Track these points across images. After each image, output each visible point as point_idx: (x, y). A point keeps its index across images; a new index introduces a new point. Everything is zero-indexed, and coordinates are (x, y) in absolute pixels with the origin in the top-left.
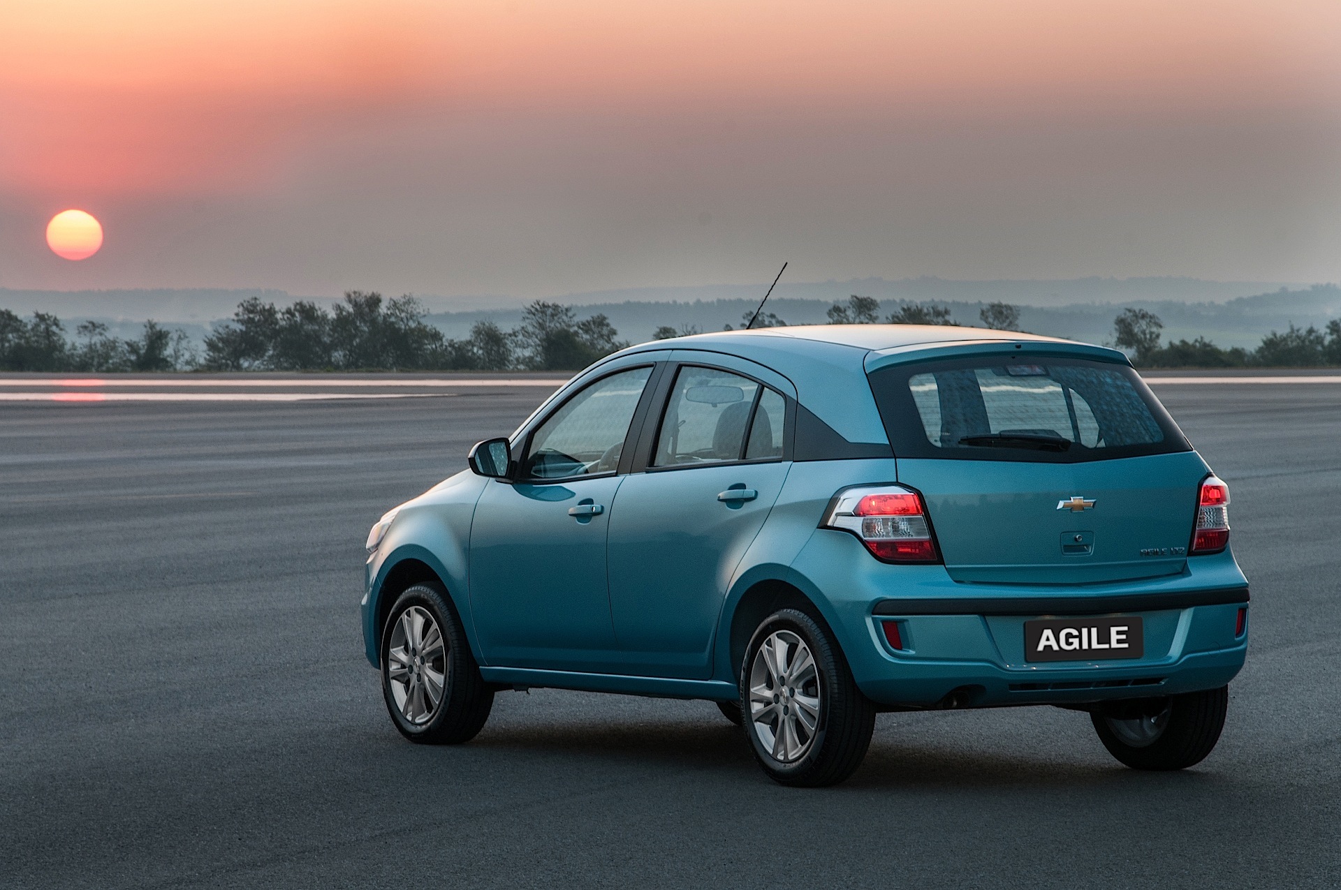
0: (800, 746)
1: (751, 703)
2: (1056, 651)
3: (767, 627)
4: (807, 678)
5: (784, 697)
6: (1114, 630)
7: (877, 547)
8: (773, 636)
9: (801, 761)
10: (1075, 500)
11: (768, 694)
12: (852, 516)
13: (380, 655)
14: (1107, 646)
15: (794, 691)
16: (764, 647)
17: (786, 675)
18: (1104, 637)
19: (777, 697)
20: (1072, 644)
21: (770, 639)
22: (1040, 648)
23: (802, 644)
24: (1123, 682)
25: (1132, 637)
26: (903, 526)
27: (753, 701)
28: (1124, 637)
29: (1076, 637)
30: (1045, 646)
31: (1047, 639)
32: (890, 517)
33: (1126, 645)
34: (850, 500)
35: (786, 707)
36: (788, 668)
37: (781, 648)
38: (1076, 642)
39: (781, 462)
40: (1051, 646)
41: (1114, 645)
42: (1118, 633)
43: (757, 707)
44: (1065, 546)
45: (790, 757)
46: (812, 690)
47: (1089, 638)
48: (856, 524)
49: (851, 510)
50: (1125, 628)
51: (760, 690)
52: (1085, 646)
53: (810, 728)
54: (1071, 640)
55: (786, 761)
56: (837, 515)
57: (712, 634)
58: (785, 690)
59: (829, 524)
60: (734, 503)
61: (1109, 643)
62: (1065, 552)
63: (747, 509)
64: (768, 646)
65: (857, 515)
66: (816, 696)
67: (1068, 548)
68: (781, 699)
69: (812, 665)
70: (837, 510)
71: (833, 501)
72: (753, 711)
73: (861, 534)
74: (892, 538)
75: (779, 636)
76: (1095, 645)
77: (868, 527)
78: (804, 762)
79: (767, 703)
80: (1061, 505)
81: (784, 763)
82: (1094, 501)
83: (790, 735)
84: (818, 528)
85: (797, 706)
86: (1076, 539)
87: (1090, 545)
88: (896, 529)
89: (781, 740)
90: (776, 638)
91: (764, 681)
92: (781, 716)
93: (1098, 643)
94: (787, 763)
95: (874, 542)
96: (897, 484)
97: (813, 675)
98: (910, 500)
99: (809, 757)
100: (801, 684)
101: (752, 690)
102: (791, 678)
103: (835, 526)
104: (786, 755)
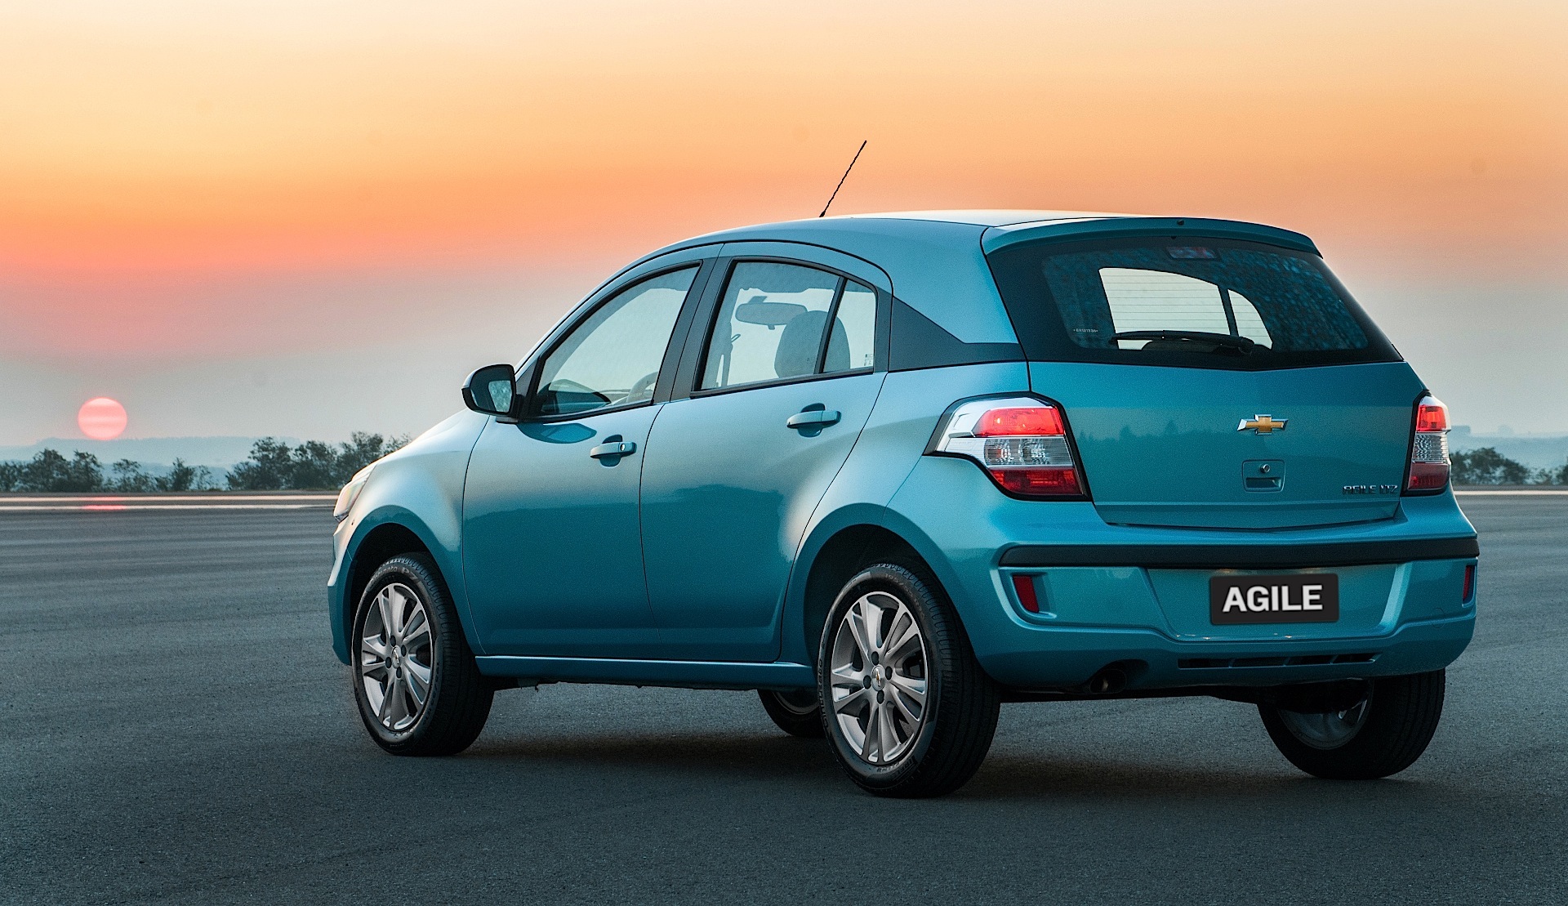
0: (899, 743)
1: (833, 689)
2: (1244, 612)
3: (855, 588)
4: (909, 654)
5: (878, 679)
6: (1306, 589)
7: (1004, 478)
8: (863, 601)
9: (901, 762)
10: (1261, 420)
11: (857, 676)
12: (972, 437)
13: (349, 645)
14: (1298, 608)
15: (892, 671)
16: (850, 615)
17: (880, 651)
18: (1296, 598)
19: (868, 680)
20: (1260, 604)
21: (858, 604)
22: (1227, 609)
23: (903, 609)
24: (1324, 658)
25: (1329, 597)
26: (1037, 451)
27: (835, 686)
28: (1317, 597)
29: (1265, 596)
30: (1232, 607)
31: (1233, 598)
32: (1021, 437)
33: (1319, 607)
34: (968, 417)
35: (881, 693)
36: (883, 642)
37: (872, 616)
38: (1265, 601)
39: (871, 373)
40: (1238, 607)
41: (1307, 606)
42: (1312, 592)
43: (839, 694)
44: (1248, 479)
45: (886, 759)
46: (915, 669)
47: (1279, 598)
48: (977, 448)
49: (969, 430)
50: (1319, 587)
51: (843, 671)
52: (1275, 607)
53: (913, 720)
54: (1260, 600)
55: (881, 764)
56: (951, 436)
57: (780, 598)
58: (880, 671)
59: (940, 448)
60: (807, 429)
61: (1302, 604)
62: (1249, 487)
63: (826, 434)
64: (856, 613)
65: (978, 436)
66: (922, 677)
67: (1252, 482)
68: (874, 681)
69: (917, 635)
70: (950, 430)
71: (944, 419)
72: (836, 699)
73: (983, 461)
74: (1023, 466)
75: (870, 599)
76: (1286, 607)
77: (991, 452)
78: (906, 764)
79: (854, 688)
80: (1243, 424)
81: (878, 766)
82: (1284, 420)
83: (885, 729)
84: (923, 455)
85: (895, 690)
86: (1262, 471)
87: (1279, 478)
88: (1026, 454)
89: (874, 736)
90: (867, 602)
91: (849, 659)
92: (874, 704)
93: (1290, 604)
94: (883, 766)
95: (999, 471)
96: (1030, 394)
97: (918, 648)
98: (1050, 417)
99: (912, 757)
100: (901, 662)
101: (833, 671)
102: (887, 653)
103: (947, 451)
104: (880, 756)
